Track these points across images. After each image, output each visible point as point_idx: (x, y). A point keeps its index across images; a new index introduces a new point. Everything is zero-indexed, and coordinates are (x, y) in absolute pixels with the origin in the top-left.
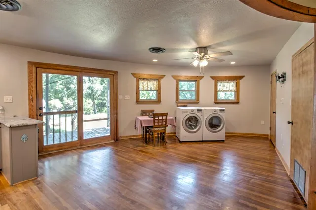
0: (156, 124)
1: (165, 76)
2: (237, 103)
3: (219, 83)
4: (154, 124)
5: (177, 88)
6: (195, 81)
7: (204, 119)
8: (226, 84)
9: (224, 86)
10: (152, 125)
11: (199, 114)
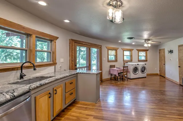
0: (124, 71)
1: (118, 48)
2: (146, 61)
3: (139, 52)
4: (123, 71)
5: (123, 54)
6: (130, 51)
7: (140, 68)
8: (142, 53)
9: (141, 54)
10: (122, 72)
11: (138, 66)
